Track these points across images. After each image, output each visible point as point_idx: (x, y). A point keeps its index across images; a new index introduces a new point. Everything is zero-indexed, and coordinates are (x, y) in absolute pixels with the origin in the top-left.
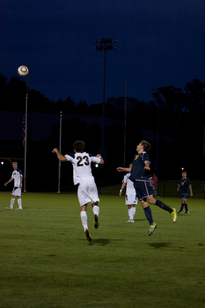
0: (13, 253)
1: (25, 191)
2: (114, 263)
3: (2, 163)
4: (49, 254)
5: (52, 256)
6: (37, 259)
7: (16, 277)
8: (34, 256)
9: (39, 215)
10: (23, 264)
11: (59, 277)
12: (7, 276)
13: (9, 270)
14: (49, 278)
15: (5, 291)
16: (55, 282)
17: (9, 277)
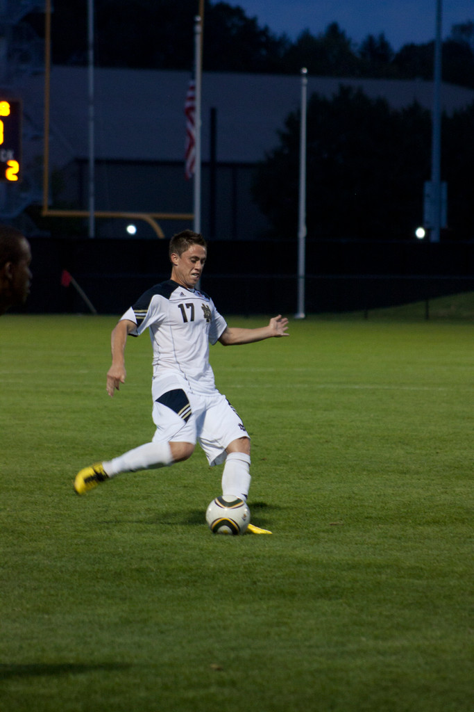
0: (138, 498)
2: (444, 528)
3: (131, 229)
7: (138, 570)
11: (269, 569)
12: (112, 568)
13: (120, 550)
14: (237, 572)
15: (101, 611)
16: (255, 586)
17: (119, 571)
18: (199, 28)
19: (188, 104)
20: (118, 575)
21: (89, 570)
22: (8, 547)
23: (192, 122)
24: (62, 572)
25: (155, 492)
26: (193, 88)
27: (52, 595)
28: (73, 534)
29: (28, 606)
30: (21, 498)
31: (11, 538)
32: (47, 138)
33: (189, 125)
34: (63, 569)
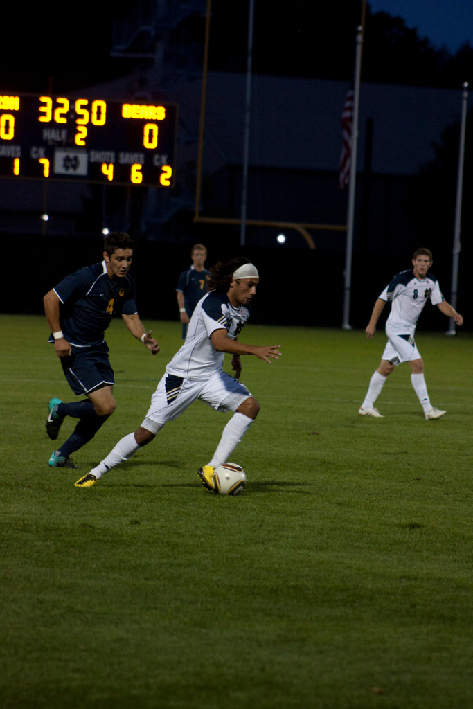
0: (291, 514)
1: (347, 326)
3: (281, 239)
4: (403, 521)
5: (413, 526)
6: (366, 534)
7: (294, 587)
8: (357, 526)
9: (385, 403)
10: (321, 549)
11: (428, 592)
12: (268, 584)
13: (276, 566)
14: (395, 594)
15: (259, 628)
16: (414, 609)
17: (275, 588)
18: (360, 38)
19: (347, 114)
20: (274, 592)
21: (246, 585)
22: (163, 558)
23: (350, 133)
24: (218, 586)
25: (308, 508)
26: (352, 98)
27: (210, 610)
28: (228, 547)
29: (186, 620)
30: (175, 509)
31: (166, 549)
32: (201, 144)
33: (346, 135)
34: (220, 583)
